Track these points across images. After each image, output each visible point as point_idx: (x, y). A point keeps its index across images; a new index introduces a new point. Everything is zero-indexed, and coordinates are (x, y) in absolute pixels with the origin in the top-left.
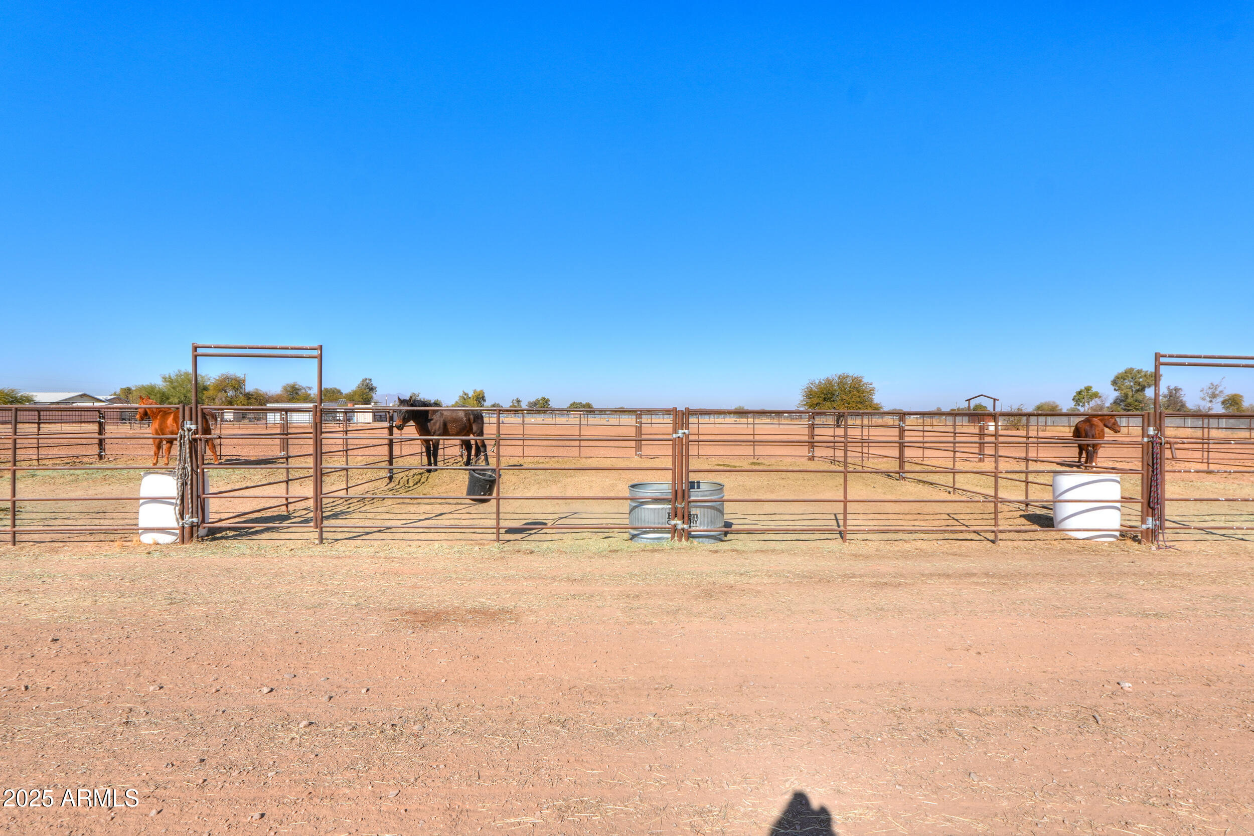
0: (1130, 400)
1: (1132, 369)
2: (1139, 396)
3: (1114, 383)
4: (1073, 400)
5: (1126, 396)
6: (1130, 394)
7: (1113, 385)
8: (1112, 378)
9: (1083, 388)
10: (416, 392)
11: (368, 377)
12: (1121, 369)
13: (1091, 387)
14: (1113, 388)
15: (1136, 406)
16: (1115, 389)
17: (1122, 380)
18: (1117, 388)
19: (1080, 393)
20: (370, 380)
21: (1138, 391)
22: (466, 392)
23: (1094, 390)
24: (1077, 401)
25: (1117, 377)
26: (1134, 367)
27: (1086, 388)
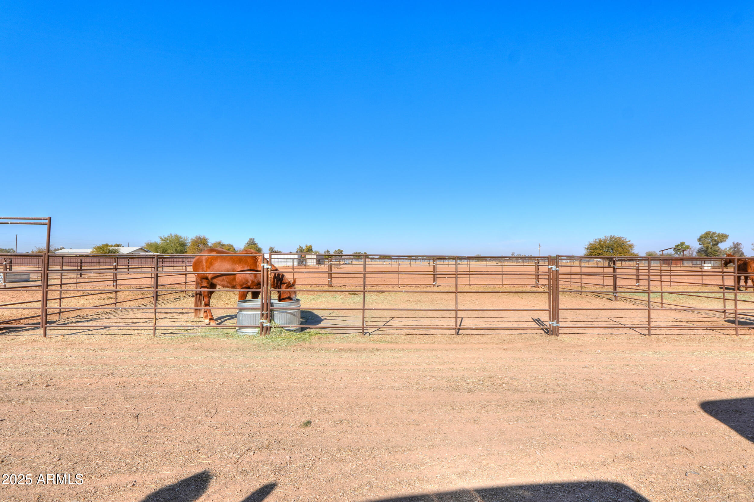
0: (710, 250)
1: (710, 232)
2: (715, 248)
3: (699, 240)
5: (707, 248)
6: (710, 246)
7: (699, 241)
8: (698, 237)
9: (680, 243)
10: (273, 247)
11: (252, 237)
12: (703, 232)
13: (684, 243)
14: (698, 243)
15: (715, 254)
16: (700, 244)
17: (704, 238)
18: (701, 243)
19: (677, 246)
20: (254, 239)
21: (714, 245)
22: (301, 246)
23: (686, 244)
24: (676, 251)
27: (681, 244)
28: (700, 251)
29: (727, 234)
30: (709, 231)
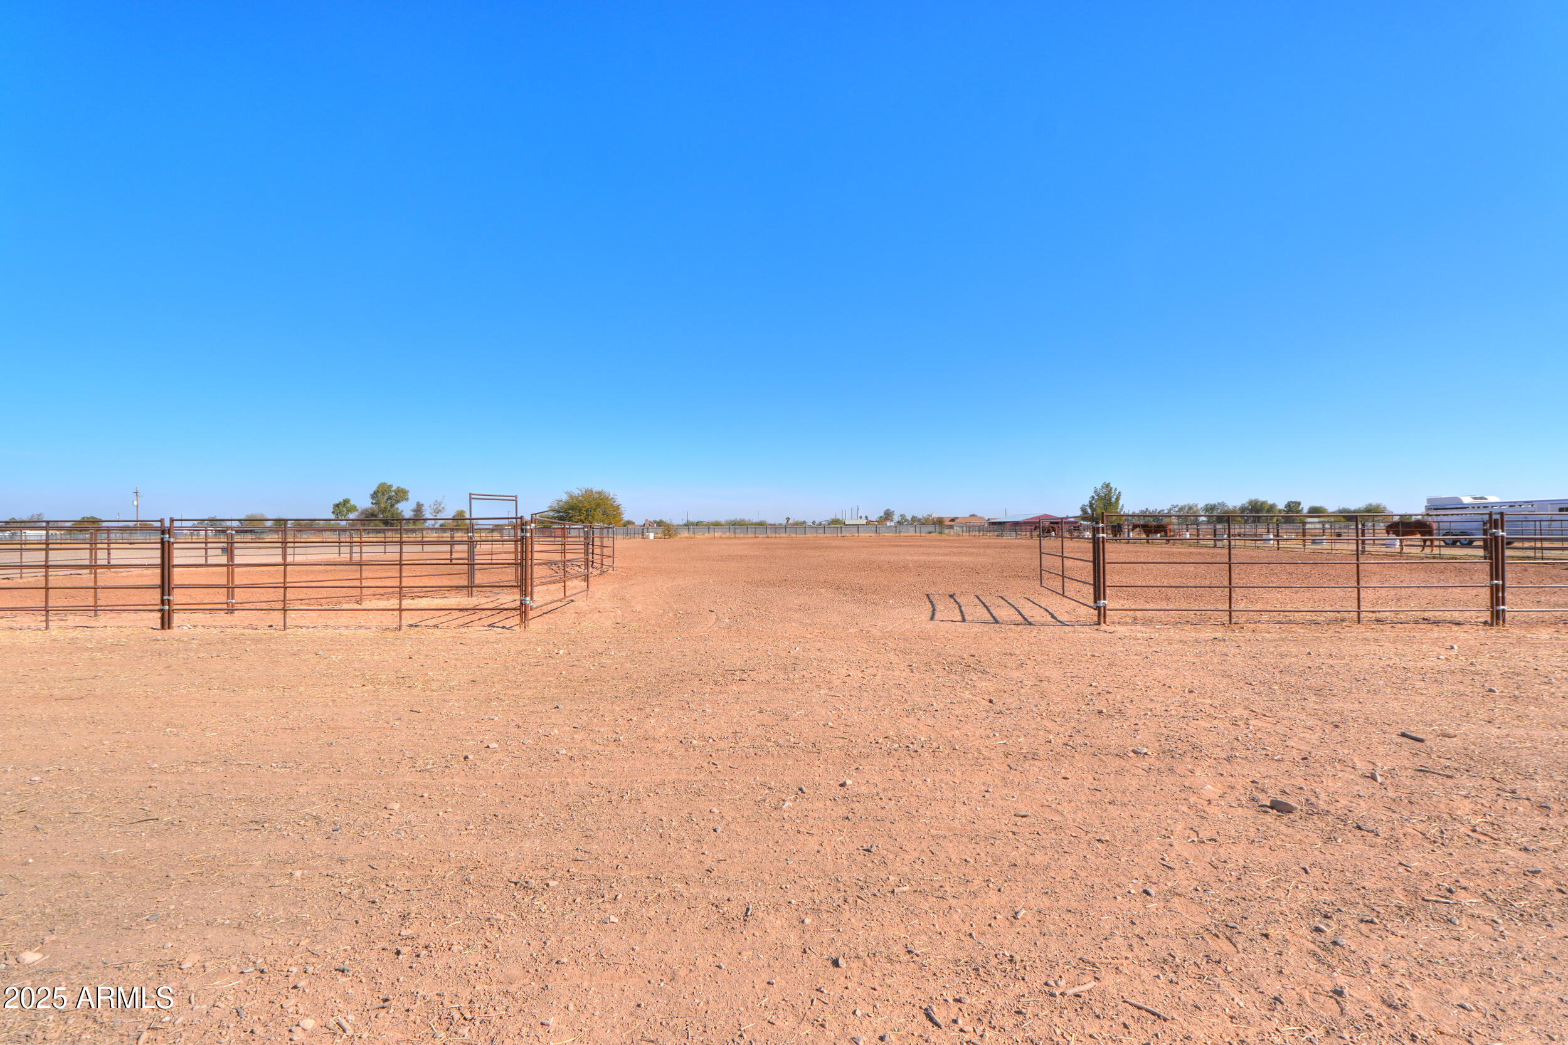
3: (373, 496)
4: (333, 512)
8: (372, 492)
9: (343, 501)
13: (351, 500)
14: (371, 501)
18: (374, 502)
25: (376, 492)
26: (387, 482)
28: (368, 515)
29: (407, 490)
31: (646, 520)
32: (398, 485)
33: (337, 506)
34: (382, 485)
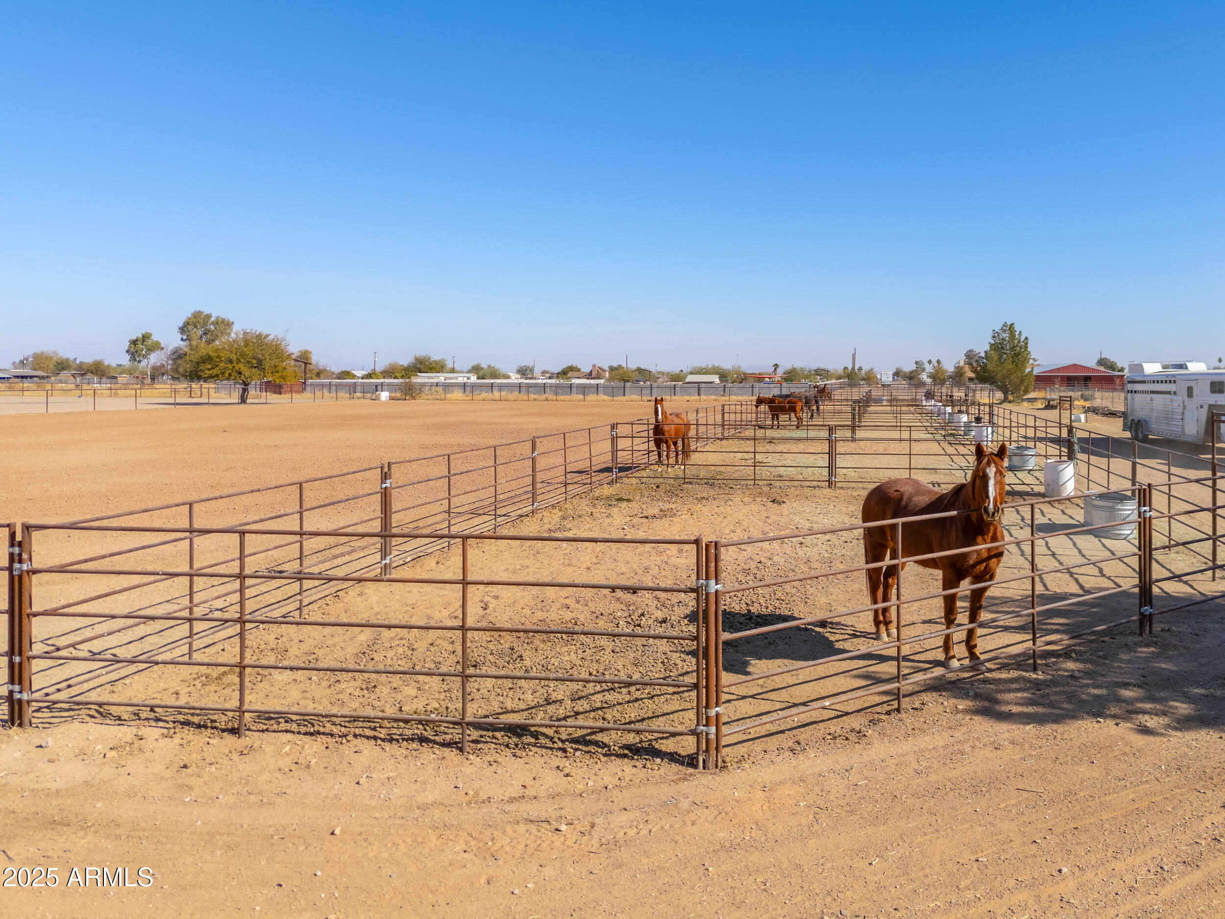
3: (182, 330)
4: (127, 351)
7: (180, 332)
8: (181, 324)
9: (141, 336)
12: (189, 313)
13: (151, 335)
14: (180, 336)
16: (182, 339)
17: (193, 327)
18: (185, 337)
23: (155, 338)
24: (132, 353)
25: (186, 324)
26: (202, 311)
27: (143, 336)
28: (178, 356)
29: (231, 321)
30: (200, 312)
31: (594, 366)
32: (217, 315)
33: (134, 342)
34: (197, 315)
